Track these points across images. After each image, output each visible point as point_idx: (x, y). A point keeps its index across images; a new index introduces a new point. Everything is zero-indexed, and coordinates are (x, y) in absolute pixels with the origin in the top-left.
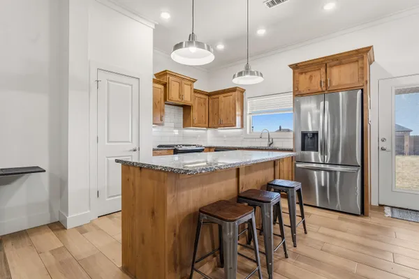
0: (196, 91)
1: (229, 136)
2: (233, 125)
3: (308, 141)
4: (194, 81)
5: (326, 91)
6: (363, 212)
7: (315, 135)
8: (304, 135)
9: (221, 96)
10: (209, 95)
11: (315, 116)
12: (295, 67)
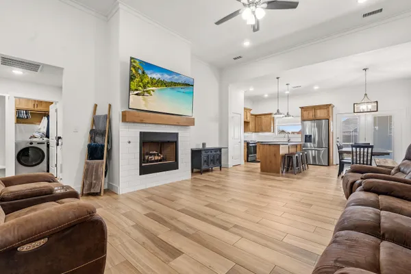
0: (252, 115)
1: (266, 136)
2: (270, 131)
3: (307, 139)
4: (251, 110)
5: (315, 119)
6: (329, 165)
7: (311, 136)
8: (306, 136)
9: (263, 117)
10: (256, 116)
11: (310, 128)
12: (302, 108)
